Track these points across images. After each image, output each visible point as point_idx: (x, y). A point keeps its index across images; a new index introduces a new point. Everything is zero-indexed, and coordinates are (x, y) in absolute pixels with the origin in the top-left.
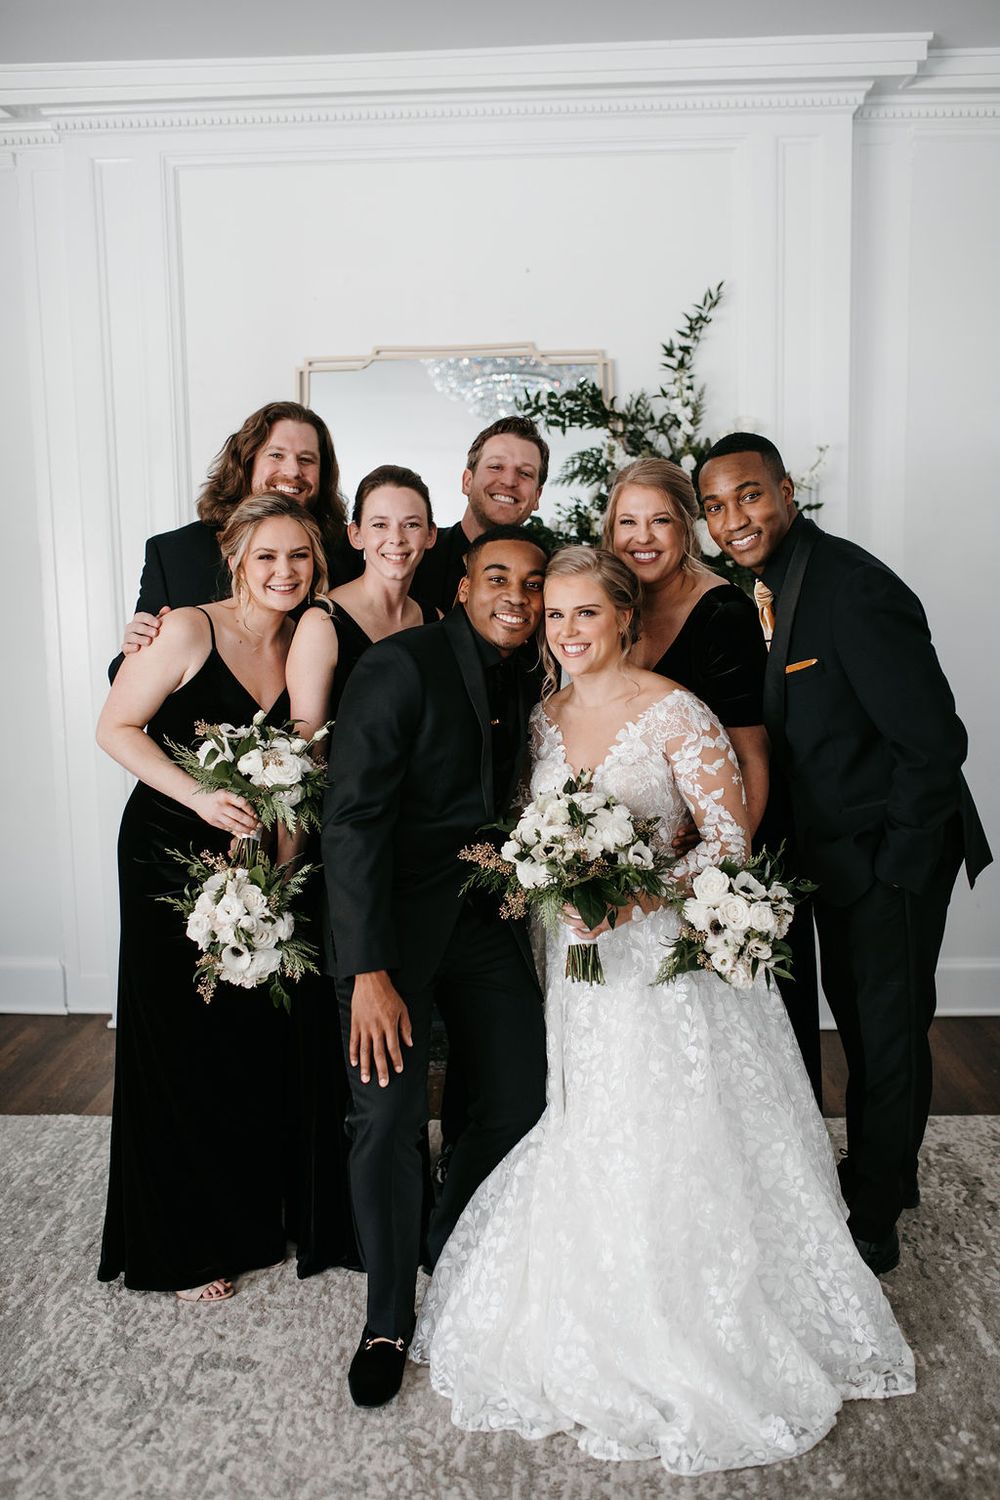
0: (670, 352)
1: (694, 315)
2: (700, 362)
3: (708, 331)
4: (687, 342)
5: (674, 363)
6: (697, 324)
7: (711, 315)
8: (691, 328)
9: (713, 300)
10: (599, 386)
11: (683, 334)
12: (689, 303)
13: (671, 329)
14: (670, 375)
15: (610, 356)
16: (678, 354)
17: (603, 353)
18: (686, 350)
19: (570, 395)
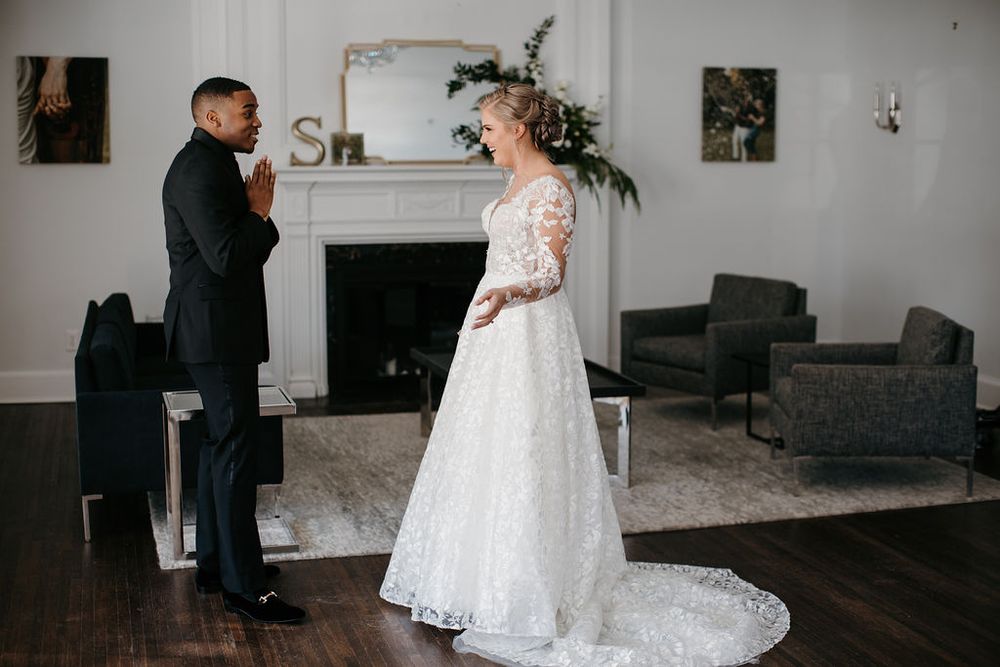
0: (527, 46)
1: (539, 30)
2: (542, 53)
3: (546, 38)
4: (535, 43)
5: (529, 52)
6: (539, 36)
7: (546, 30)
8: (538, 36)
9: (549, 23)
10: (495, 62)
11: (534, 39)
12: (537, 24)
13: (527, 36)
14: (529, 59)
15: (500, 47)
16: (531, 48)
17: (493, 47)
18: (536, 47)
19: (481, 66)
